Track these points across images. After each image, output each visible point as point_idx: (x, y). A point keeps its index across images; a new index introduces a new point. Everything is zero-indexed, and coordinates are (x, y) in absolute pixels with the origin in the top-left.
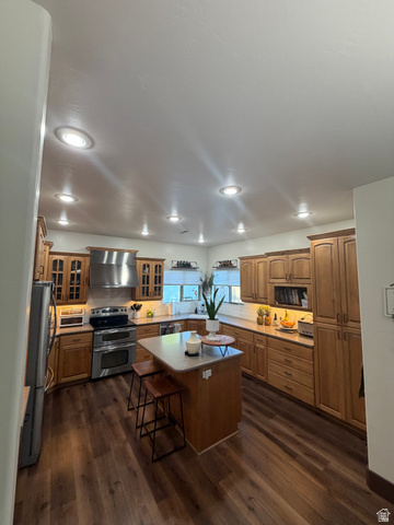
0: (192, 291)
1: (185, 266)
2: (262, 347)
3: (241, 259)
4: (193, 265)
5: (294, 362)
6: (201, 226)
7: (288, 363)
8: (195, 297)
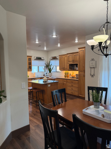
0: (42, 69)
1: (39, 59)
2: (65, 83)
3: (60, 56)
4: (42, 58)
5: (74, 85)
6: (45, 44)
7: (72, 86)
8: (43, 71)
